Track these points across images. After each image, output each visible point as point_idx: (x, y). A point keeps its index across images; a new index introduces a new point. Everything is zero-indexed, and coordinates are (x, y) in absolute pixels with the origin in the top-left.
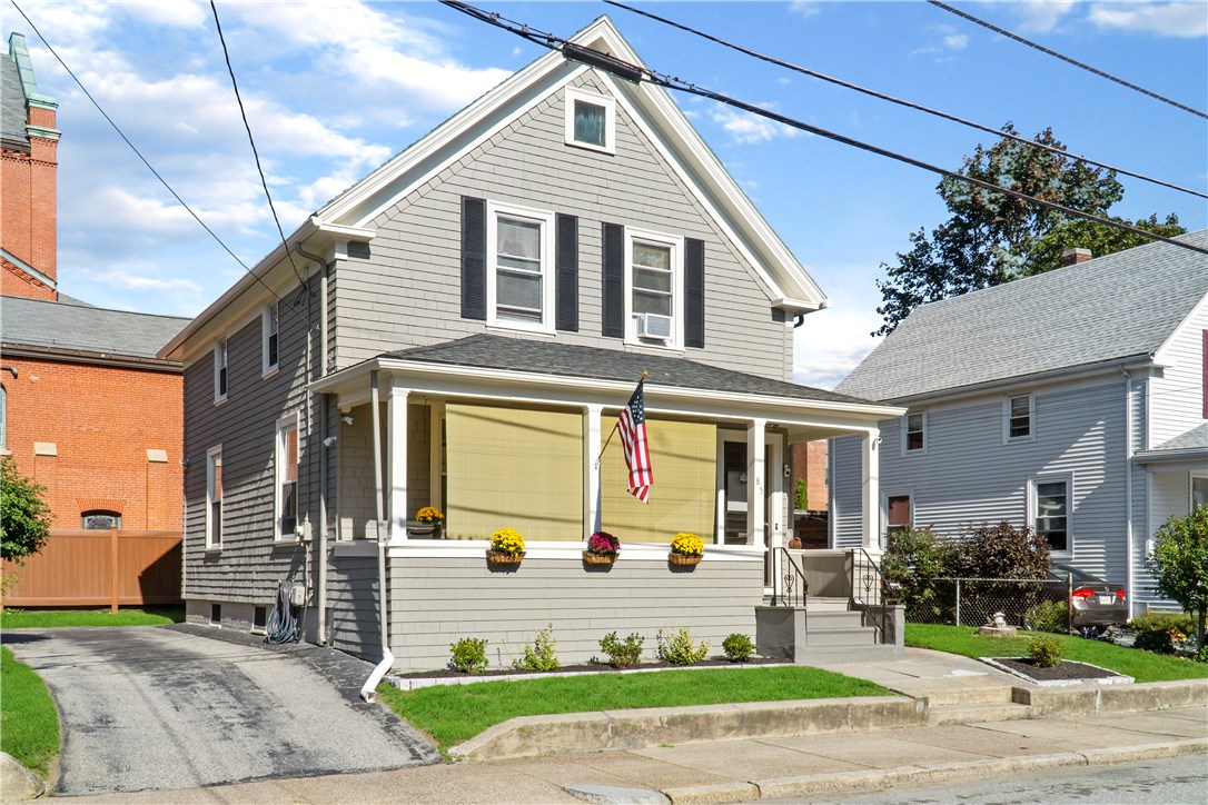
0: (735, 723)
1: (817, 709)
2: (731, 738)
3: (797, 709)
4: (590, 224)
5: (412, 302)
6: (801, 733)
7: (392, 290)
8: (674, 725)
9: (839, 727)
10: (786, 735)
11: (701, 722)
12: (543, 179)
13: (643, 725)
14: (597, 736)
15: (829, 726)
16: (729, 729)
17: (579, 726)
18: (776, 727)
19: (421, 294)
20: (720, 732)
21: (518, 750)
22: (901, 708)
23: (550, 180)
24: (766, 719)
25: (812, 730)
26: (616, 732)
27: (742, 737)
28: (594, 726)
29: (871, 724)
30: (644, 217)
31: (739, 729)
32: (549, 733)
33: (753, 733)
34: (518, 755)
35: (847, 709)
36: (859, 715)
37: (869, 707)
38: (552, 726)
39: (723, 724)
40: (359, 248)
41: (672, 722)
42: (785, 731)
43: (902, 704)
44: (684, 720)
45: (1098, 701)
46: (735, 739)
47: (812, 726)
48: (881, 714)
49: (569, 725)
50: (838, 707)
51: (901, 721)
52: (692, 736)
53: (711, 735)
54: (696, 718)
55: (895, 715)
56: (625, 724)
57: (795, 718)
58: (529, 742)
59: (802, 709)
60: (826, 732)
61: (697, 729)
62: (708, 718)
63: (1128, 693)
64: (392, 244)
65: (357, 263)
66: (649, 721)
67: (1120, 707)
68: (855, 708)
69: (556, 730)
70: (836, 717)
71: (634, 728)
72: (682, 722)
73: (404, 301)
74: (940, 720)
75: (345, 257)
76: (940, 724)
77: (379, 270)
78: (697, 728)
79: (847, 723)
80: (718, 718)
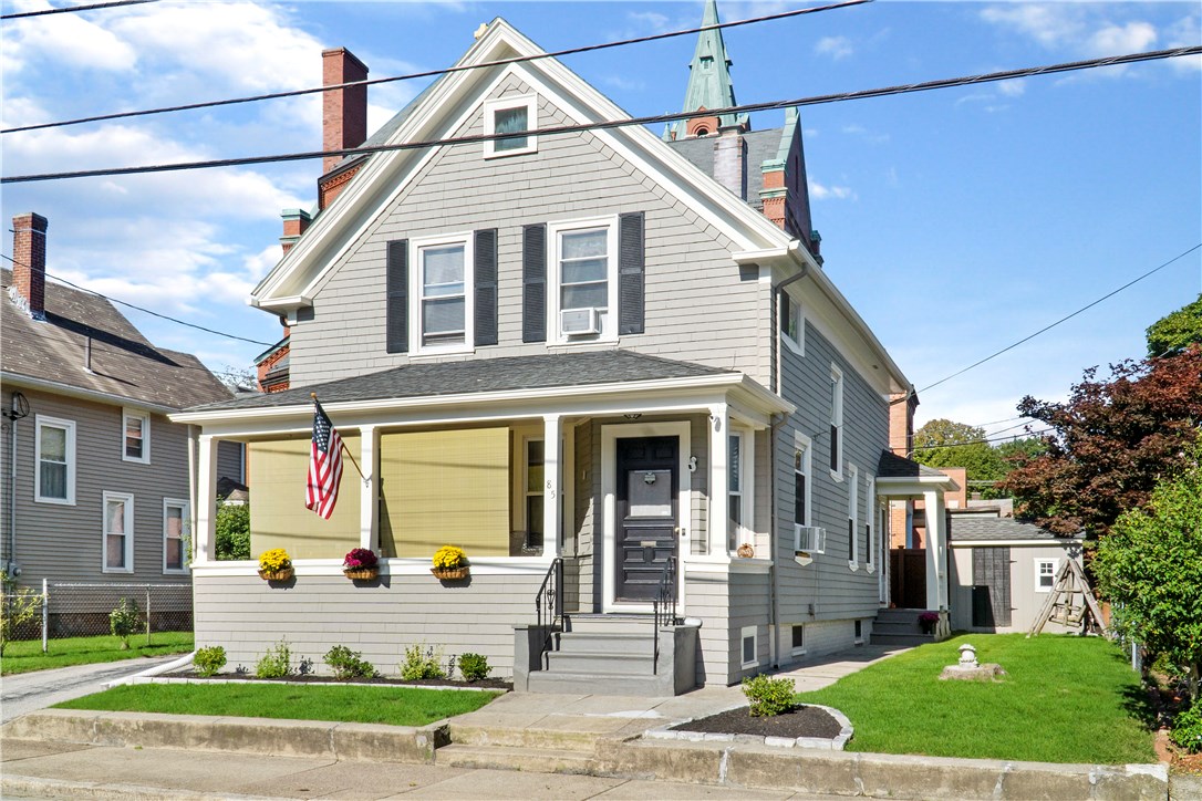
0: (207, 735)
1: (293, 729)
2: (203, 749)
3: (271, 728)
4: (510, 231)
5: (347, 349)
6: (276, 753)
7: (331, 342)
8: (149, 729)
9: (321, 752)
10: (261, 754)
11: (174, 730)
12: (463, 202)
13: (122, 727)
14: (85, 731)
15: (308, 749)
16: (200, 740)
17: (71, 721)
18: (249, 744)
19: (354, 340)
20: (192, 741)
21: (27, 734)
22: (396, 739)
23: (469, 201)
24: (239, 733)
25: (289, 752)
26: (100, 730)
27: (214, 750)
28: (83, 722)
29: (359, 753)
30: (569, 206)
31: (211, 741)
32: (48, 723)
33: (226, 747)
34: (27, 738)
35: (329, 735)
36: (344, 741)
37: (355, 734)
38: (51, 717)
39: (195, 734)
40: (305, 312)
41: (148, 727)
42: (258, 749)
43: (398, 736)
44: (158, 726)
45: (723, 766)
46: (208, 750)
47: (289, 747)
48: (372, 744)
49: (63, 719)
50: (317, 730)
51: (398, 755)
52: (166, 742)
53: (183, 743)
54: (169, 725)
55: (390, 748)
56: (108, 724)
57: (269, 737)
58: (36, 729)
59: (277, 729)
60: (305, 755)
61: (170, 736)
62: (181, 727)
63: (788, 762)
64: (332, 301)
65: (306, 325)
66: (127, 724)
67: (770, 781)
68: (338, 734)
69: (54, 722)
70: (316, 742)
71: (115, 729)
72: (156, 728)
73: (340, 349)
74: (452, 761)
75: (294, 322)
76: (453, 765)
77: (320, 326)
78: (172, 736)
79: (330, 750)
80: (190, 727)
